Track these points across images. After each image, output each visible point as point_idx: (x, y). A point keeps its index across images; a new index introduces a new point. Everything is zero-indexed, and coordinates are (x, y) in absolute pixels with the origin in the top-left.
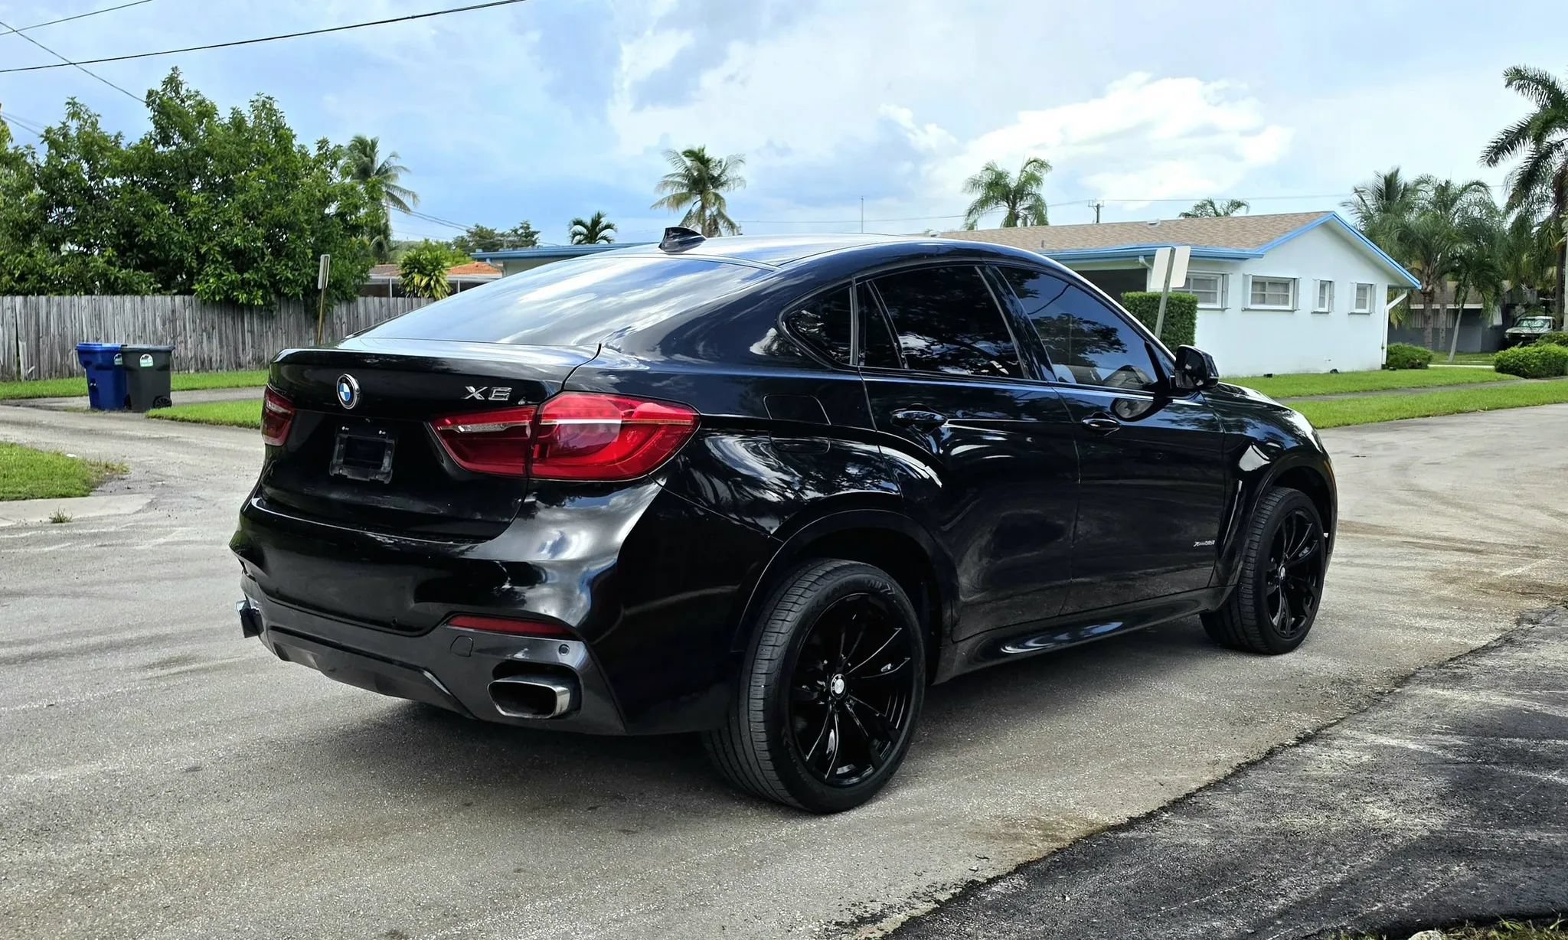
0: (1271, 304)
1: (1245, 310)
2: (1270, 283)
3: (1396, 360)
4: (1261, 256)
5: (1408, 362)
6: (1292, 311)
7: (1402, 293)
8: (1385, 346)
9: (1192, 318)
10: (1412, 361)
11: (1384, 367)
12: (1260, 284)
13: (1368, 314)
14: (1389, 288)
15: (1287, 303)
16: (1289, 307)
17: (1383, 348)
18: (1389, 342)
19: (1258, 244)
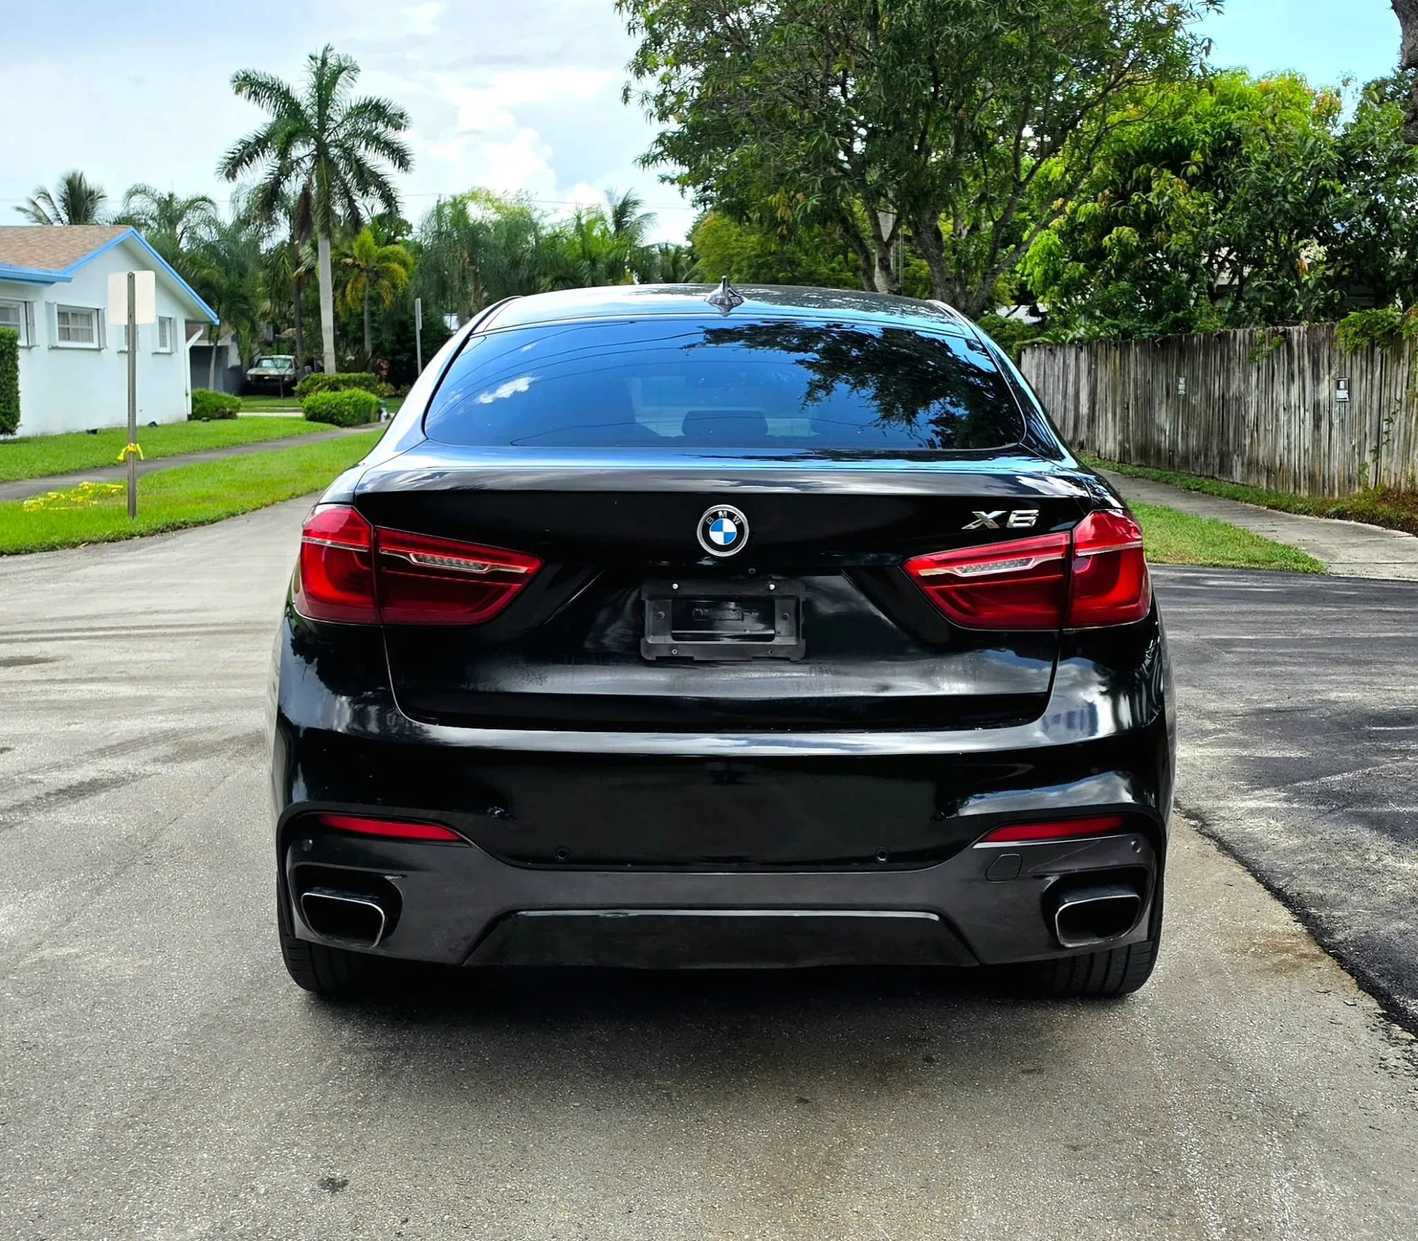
0: (76, 340)
1: (53, 348)
2: (73, 314)
3: (203, 409)
4: (69, 280)
5: (217, 411)
6: (99, 350)
7: (199, 329)
8: (189, 392)
9: (14, 358)
10: (221, 410)
11: (190, 418)
12: (64, 315)
13: (170, 354)
14: (187, 322)
15: (91, 340)
16: (95, 345)
17: (187, 395)
18: (193, 386)
19: (64, 264)
